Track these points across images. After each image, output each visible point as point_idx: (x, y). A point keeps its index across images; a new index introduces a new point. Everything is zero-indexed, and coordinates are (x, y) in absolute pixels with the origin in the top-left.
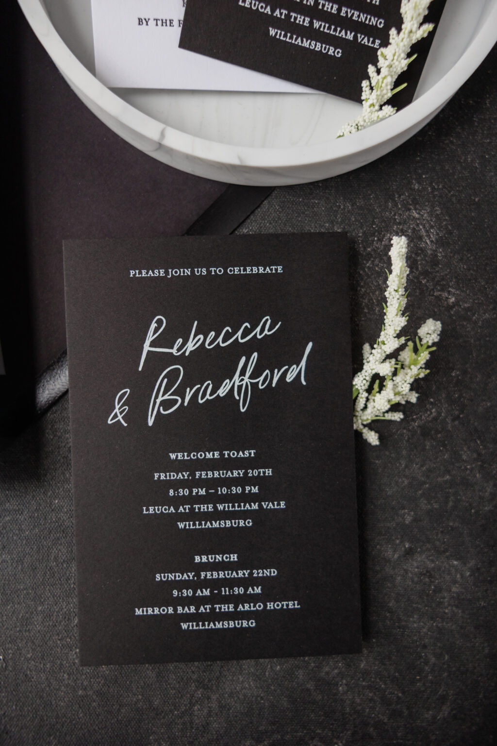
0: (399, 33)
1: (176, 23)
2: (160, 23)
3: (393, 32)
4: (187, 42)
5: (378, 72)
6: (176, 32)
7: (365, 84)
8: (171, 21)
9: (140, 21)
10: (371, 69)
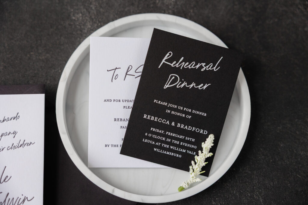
0: (202, 152)
1: (119, 146)
2: (113, 146)
3: (200, 152)
4: (123, 152)
5: (195, 163)
6: (119, 149)
7: (190, 167)
8: (117, 145)
9: (106, 146)
10: (193, 162)
